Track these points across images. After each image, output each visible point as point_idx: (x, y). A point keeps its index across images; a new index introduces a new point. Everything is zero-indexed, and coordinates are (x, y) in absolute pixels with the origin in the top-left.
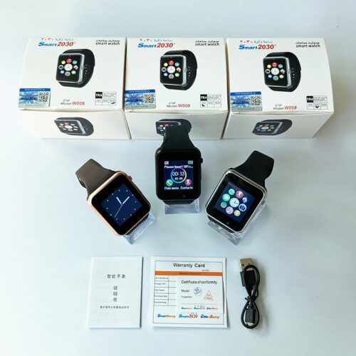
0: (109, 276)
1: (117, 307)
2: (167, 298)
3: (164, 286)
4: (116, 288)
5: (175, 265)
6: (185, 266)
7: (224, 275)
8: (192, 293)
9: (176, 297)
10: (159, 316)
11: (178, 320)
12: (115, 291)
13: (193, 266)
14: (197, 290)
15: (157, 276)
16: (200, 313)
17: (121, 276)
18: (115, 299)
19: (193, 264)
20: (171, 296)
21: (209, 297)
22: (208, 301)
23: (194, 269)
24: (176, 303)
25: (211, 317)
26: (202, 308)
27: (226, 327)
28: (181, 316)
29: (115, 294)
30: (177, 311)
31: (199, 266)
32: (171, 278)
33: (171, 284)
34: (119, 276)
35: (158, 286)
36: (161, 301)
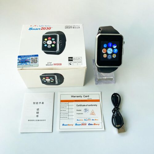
0: (34, 103)
1: (38, 120)
2: (68, 115)
3: (66, 108)
4: (38, 109)
5: (72, 96)
6: (78, 97)
7: (100, 101)
8: (83, 111)
9: (73, 114)
10: (63, 125)
11: (75, 127)
12: (38, 111)
13: (83, 97)
14: (86, 110)
15: (62, 103)
16: (87, 122)
17: (41, 103)
18: (37, 116)
19: (83, 95)
20: (70, 114)
21: (93, 113)
22: (92, 116)
23: (83, 98)
24: (73, 117)
25: (95, 124)
26: (89, 120)
27: (104, 130)
28: (76, 125)
29: (38, 113)
30: (74, 122)
31: (86, 97)
32: (70, 103)
33: (70, 107)
34: (40, 103)
35: (62, 108)
36: (65, 116)
